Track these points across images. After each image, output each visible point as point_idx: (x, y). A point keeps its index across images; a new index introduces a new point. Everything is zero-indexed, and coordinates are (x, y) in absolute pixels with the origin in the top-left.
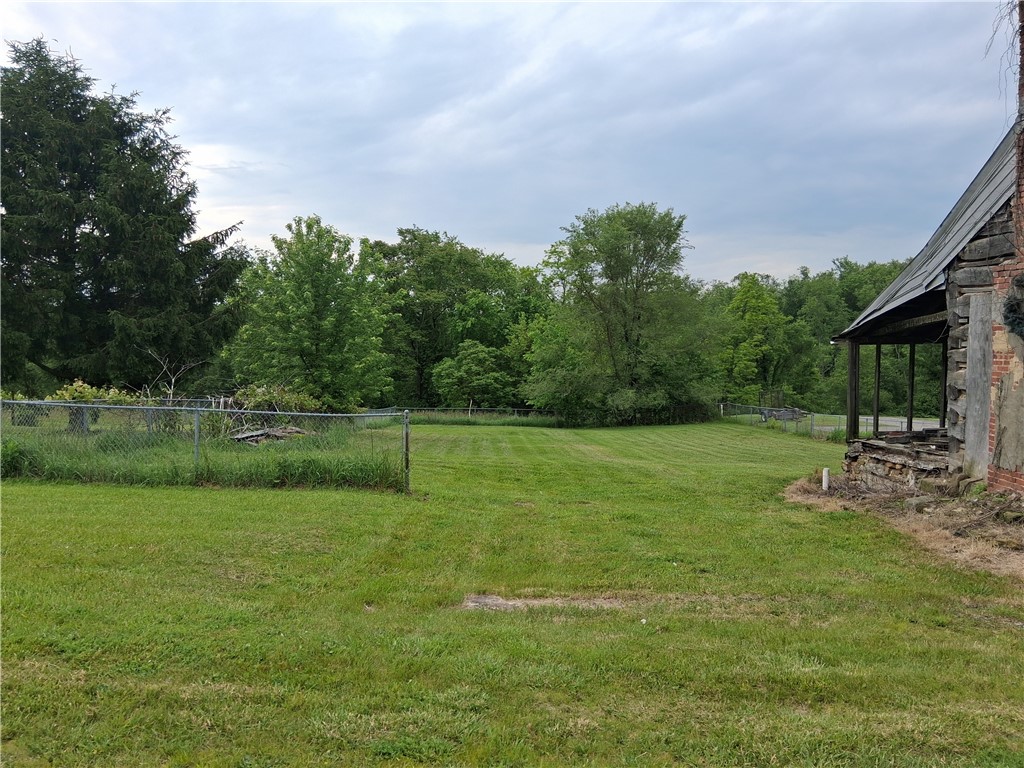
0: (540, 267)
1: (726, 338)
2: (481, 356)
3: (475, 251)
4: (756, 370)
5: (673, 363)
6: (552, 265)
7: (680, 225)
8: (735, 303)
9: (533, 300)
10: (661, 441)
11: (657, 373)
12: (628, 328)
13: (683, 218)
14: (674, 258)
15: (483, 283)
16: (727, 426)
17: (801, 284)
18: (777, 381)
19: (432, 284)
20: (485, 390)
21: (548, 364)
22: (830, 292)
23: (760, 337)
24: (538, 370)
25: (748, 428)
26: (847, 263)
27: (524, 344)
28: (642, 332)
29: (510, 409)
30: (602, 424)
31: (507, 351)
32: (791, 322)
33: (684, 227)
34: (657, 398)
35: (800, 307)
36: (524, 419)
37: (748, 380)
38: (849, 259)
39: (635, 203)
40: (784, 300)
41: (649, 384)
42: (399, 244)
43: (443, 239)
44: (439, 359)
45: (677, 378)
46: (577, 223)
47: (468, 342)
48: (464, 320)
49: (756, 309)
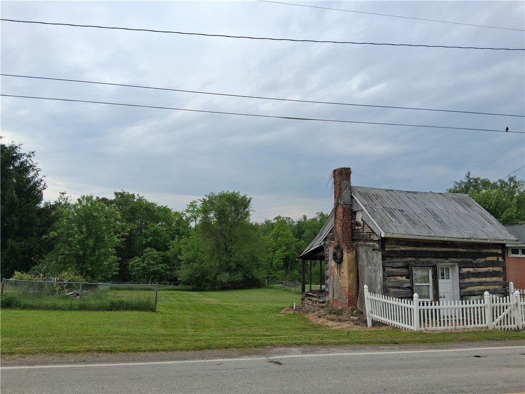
0: (184, 212)
1: (270, 249)
2: (155, 256)
3: (152, 204)
4: (283, 264)
5: (245, 261)
6: (190, 211)
7: (249, 201)
8: (273, 232)
9: (182, 229)
10: (240, 296)
11: (239, 266)
12: (227, 245)
13: (251, 198)
14: (247, 214)
15: (156, 219)
16: (268, 290)
17: (303, 223)
18: (292, 269)
19: (131, 219)
20: (155, 273)
21: (189, 261)
22: (315, 228)
23: (285, 248)
24: (184, 264)
25: (276, 290)
26: (322, 214)
27: (177, 250)
28: (232, 247)
29: (168, 282)
30: (213, 290)
31: (168, 253)
32: (297, 241)
33: (251, 203)
34: (239, 277)
35: (303, 234)
36: (176, 287)
37: (279, 268)
38: (323, 213)
39: (231, 191)
40: (296, 230)
41: (235, 270)
42: (115, 200)
43: (136, 197)
44: (132, 257)
45: (247, 268)
46: (205, 198)
47: (148, 249)
48: (147, 238)
49: (283, 235)
